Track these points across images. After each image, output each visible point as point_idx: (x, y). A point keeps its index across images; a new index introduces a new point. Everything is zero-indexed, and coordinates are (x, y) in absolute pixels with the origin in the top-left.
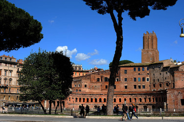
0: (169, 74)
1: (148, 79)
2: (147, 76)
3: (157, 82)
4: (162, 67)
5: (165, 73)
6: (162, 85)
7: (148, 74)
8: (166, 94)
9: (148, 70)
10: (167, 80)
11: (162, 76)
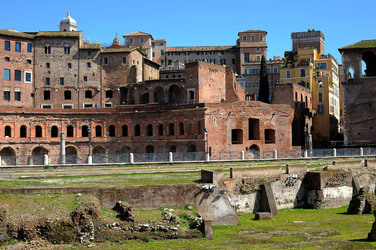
0: (95, 67)
1: (28, 75)
2: (27, 68)
3: (58, 86)
4: (74, 49)
5: (83, 63)
6: (74, 95)
7: (29, 61)
8: (203, 115)
9: (29, 50)
10: (90, 83)
11: (73, 71)
